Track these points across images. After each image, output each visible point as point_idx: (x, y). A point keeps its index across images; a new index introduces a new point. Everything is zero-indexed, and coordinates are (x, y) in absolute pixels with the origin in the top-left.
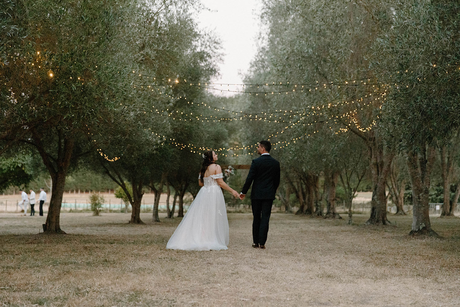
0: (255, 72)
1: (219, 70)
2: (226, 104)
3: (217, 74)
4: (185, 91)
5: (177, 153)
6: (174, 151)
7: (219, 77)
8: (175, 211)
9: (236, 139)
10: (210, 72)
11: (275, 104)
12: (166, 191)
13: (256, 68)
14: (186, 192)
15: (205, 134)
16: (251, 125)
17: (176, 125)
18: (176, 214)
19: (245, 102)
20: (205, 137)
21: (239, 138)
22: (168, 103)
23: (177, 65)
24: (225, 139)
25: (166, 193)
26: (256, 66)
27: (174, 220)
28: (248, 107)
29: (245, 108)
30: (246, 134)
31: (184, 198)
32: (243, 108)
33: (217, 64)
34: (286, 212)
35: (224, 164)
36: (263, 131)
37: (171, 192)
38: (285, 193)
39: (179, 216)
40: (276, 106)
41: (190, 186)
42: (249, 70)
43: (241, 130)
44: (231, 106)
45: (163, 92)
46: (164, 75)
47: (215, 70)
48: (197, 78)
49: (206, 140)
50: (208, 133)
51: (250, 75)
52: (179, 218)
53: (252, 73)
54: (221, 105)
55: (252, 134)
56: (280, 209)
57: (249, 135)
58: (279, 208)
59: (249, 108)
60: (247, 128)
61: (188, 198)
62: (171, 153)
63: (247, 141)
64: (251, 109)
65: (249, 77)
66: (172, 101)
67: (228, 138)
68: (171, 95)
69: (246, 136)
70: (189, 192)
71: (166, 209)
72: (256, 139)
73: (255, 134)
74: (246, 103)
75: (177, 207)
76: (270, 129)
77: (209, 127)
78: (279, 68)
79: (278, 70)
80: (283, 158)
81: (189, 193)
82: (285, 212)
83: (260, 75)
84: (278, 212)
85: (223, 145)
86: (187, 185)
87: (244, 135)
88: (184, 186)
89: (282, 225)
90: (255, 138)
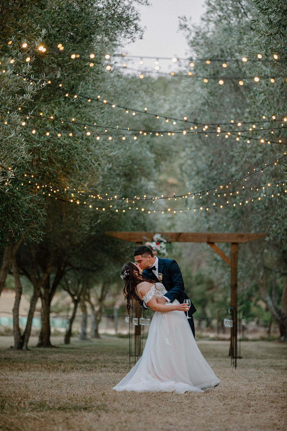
0: (218, 22)
1: (137, 19)
2: (152, 95)
3: (132, 27)
4: (59, 65)
5: (39, 205)
6: (32, 201)
7: (137, 35)
8: (32, 332)
9: (171, 173)
10: (117, 23)
11: (262, 97)
12: (13, 285)
13: (221, 14)
14: (57, 290)
15: (103, 162)
16: (207, 144)
17: (38, 142)
18: (34, 340)
19: (194, 92)
20: (103, 170)
21: (178, 171)
22: (22, 92)
23: (42, 9)
24: (148, 176)
25: (13, 289)
26: (222, 9)
27: (29, 354)
28: (200, 102)
29: (194, 106)
30: (195, 163)
31: (55, 301)
32: (188, 106)
33: (132, 5)
34: (282, 338)
35: (145, 229)
36: (233, 157)
37: (23, 289)
38: (281, 295)
39: (39, 345)
40: (262, 103)
41: (67, 277)
42: (204, 17)
43: (183, 154)
44: (162, 101)
45: (8, 71)
46: (12, 30)
47: (128, 18)
48: (86, 36)
49: (104, 177)
50: (110, 159)
51: (206, 30)
52: (42, 349)
53: (212, 25)
54: (139, 96)
55: (209, 163)
56: (269, 332)
57: (202, 164)
58: (267, 329)
59: (203, 104)
60: (199, 149)
61: (63, 302)
62: (26, 205)
63: (197, 178)
64: (207, 107)
65: (204, 34)
66: (29, 89)
67: (154, 170)
68: (28, 77)
69: (195, 168)
70: (65, 289)
71: (11, 327)
72: (216, 175)
73: (213, 164)
74: (196, 93)
75: (37, 324)
76: (249, 153)
77: (112, 147)
78: (272, 17)
79: (271, 22)
80: (276, 219)
81: (65, 293)
82: (279, 340)
83: (228, 30)
84: (263, 339)
85: (142, 187)
86: (60, 275)
87: (190, 165)
88: (53, 276)
89: (272, 370)
90: (215, 172)
